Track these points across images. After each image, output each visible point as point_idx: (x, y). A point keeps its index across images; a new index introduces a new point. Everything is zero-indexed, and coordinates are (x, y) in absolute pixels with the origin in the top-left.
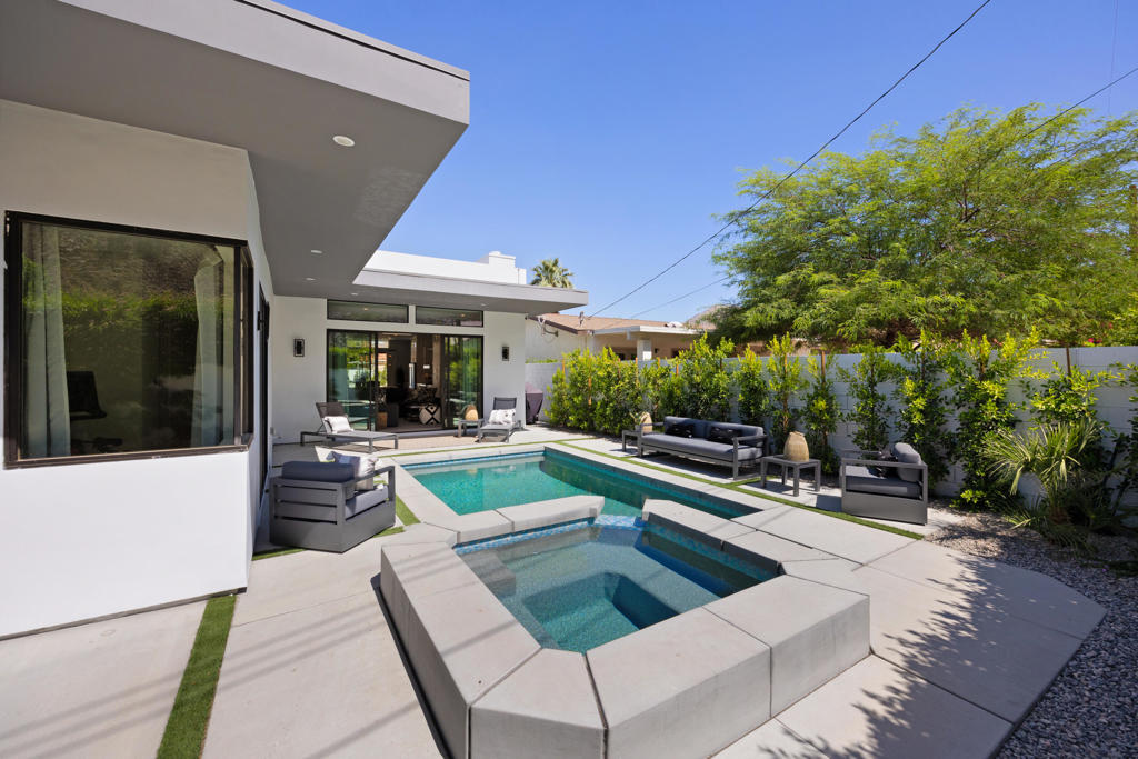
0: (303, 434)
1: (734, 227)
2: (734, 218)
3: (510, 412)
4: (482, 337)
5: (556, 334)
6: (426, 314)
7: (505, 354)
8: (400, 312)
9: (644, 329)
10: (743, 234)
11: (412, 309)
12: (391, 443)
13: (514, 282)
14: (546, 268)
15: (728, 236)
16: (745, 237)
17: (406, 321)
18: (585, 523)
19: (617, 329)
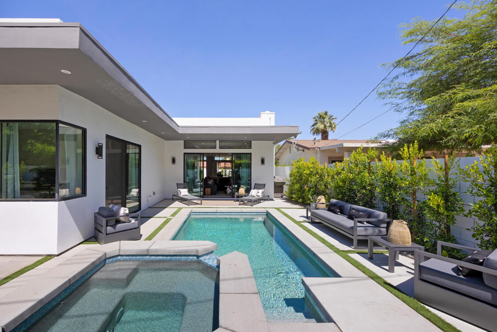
0: (174, 195)
1: (402, 70)
2: (398, 63)
3: (261, 191)
4: (251, 154)
5: (303, 151)
6: (223, 144)
7: (263, 161)
8: (212, 144)
9: (346, 145)
10: (409, 74)
11: (218, 142)
12: (199, 202)
13: (268, 125)
14: (321, 116)
15: (397, 77)
16: (412, 75)
17: (215, 147)
18: (195, 257)
19: (332, 146)
